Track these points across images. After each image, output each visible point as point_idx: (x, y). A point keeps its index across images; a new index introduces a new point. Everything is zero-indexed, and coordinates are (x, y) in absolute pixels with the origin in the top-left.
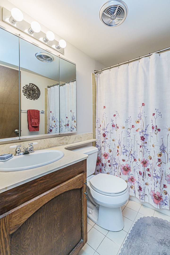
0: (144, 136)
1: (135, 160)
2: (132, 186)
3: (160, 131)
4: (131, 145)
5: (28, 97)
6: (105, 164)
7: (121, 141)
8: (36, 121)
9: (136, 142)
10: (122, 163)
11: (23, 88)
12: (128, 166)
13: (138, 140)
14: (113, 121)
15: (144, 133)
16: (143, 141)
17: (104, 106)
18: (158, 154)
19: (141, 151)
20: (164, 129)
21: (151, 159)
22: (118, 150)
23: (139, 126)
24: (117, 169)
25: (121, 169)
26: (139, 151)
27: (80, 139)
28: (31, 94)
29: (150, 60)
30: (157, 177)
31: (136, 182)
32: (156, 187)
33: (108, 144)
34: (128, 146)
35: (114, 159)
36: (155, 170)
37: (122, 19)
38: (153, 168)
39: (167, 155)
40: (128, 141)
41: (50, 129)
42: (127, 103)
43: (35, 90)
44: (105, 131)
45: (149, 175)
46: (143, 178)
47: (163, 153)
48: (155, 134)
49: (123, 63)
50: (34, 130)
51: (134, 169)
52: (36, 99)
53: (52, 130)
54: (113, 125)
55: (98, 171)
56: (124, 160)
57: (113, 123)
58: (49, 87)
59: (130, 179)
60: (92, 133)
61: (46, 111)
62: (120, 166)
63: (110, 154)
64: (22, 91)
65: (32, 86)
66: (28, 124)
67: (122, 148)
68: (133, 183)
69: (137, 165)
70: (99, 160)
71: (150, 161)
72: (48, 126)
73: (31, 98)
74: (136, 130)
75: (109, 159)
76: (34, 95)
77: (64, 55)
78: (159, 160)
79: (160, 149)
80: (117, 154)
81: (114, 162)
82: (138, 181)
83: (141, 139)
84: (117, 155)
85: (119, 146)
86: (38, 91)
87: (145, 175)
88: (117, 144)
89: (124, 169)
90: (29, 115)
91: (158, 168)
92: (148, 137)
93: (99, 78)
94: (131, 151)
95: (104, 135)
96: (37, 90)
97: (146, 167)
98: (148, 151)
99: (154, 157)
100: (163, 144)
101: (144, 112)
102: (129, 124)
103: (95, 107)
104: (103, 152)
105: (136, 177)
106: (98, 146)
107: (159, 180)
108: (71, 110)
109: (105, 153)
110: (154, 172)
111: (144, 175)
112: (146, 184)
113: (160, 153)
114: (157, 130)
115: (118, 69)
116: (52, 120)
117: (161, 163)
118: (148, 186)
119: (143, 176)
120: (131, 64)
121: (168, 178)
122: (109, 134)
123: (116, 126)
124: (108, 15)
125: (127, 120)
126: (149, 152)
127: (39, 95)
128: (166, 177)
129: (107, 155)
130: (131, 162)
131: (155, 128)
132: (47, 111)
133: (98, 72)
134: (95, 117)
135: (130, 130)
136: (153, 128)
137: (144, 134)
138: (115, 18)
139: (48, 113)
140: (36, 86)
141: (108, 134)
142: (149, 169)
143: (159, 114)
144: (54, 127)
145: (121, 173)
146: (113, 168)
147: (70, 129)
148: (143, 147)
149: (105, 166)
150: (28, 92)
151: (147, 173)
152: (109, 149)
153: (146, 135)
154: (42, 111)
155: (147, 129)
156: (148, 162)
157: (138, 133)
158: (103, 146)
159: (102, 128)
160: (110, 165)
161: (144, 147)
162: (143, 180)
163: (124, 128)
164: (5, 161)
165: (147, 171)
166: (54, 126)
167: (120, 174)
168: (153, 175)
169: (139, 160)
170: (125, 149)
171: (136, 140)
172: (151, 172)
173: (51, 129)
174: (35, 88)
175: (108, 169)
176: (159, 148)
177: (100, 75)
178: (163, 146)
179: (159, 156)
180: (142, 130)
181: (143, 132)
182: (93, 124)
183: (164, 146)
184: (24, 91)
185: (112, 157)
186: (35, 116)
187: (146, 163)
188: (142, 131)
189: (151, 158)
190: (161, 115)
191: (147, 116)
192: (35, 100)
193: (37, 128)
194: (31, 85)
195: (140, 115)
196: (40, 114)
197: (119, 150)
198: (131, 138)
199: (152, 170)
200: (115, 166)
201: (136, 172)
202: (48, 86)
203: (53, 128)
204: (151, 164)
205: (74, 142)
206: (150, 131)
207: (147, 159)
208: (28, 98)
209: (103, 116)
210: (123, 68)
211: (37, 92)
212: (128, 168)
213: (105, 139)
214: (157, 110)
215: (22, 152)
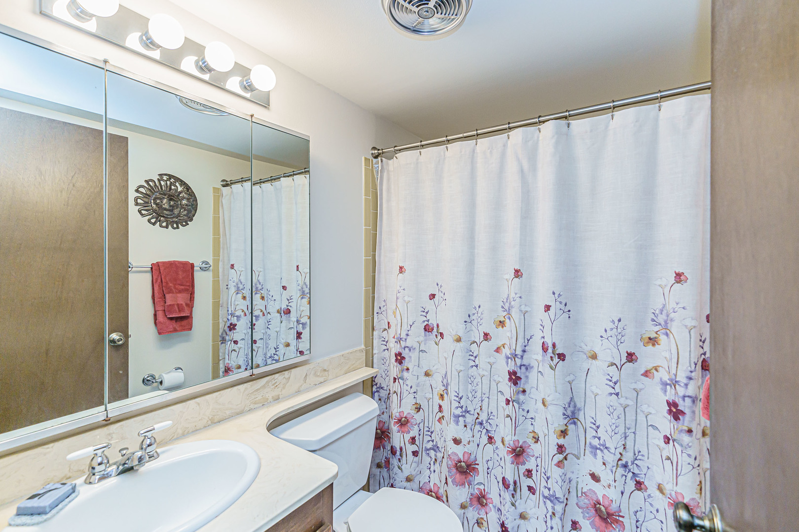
0: (519, 370)
1: (490, 439)
2: (482, 518)
3: (563, 360)
4: (479, 394)
5: (153, 221)
6: (401, 449)
7: (449, 381)
8: (181, 299)
9: (493, 384)
10: (452, 448)
11: (137, 191)
12: (469, 458)
13: (501, 380)
14: (427, 313)
15: (518, 361)
16: (515, 385)
17: (401, 265)
18: (557, 429)
19: (508, 416)
20: (577, 353)
21: (536, 442)
22: (440, 407)
23: (504, 336)
24: (437, 464)
25: (449, 466)
26: (501, 415)
27: (322, 376)
28: (165, 209)
29: (540, 138)
30: (553, 498)
31: (492, 508)
32: (549, 529)
33: (411, 387)
34: (470, 395)
35: (429, 433)
36: (548, 478)
37: (454, 19)
38: (543, 470)
39: (584, 433)
40: (470, 379)
41: (230, 322)
42: (471, 263)
43: (179, 195)
44: (403, 346)
45: (530, 488)
46: (513, 497)
47: (573, 426)
48: (551, 368)
49: (461, 135)
50: (175, 330)
51: (488, 469)
52: (184, 226)
53: (236, 325)
54: (427, 328)
55: (379, 466)
56: (457, 442)
57: (428, 321)
58: (226, 184)
59: (476, 499)
60: (361, 351)
61: (216, 262)
62: (445, 457)
63: (418, 417)
64: (131, 202)
65: (168, 182)
66: (155, 311)
67: (453, 401)
68: (483, 511)
69: (498, 455)
70: (383, 432)
71: (533, 446)
72: (222, 312)
73: (164, 224)
74: (495, 348)
75: (414, 432)
76: (176, 212)
77: (268, 109)
78: (561, 448)
79: (564, 414)
80: (437, 418)
81: (429, 441)
82: (498, 505)
83: (510, 379)
84: (439, 420)
85: (445, 395)
86: (188, 199)
87: (518, 490)
88: (440, 388)
89: (457, 469)
90: (156, 281)
91: (556, 473)
92: (529, 373)
93: (385, 174)
94: (478, 410)
95: (400, 359)
96: (185, 196)
97: (523, 463)
98: (530, 415)
99: (547, 437)
100: (572, 399)
101: (520, 297)
102: (474, 328)
103: (373, 265)
104: (395, 412)
105: (494, 492)
106: (382, 388)
107: (559, 508)
108: (298, 266)
109: (402, 414)
110: (544, 483)
111: (515, 490)
112: (522, 516)
113: (563, 428)
114: (557, 356)
115: (444, 152)
116: (237, 293)
117: (565, 458)
118: (526, 522)
119: (513, 492)
120: (483, 142)
121: (586, 501)
122: (414, 355)
123: (435, 330)
124: (410, 6)
125: (469, 316)
126: (532, 418)
127: (193, 212)
128: (579, 498)
129: (408, 422)
130: (478, 445)
131: (550, 350)
132: (221, 264)
133: (383, 153)
134: (374, 297)
135: (479, 346)
136: (545, 349)
137: (518, 364)
138: (431, 15)
139: (224, 268)
140: (182, 183)
141: (411, 354)
142: (532, 470)
143: (562, 306)
144: (242, 314)
145: (449, 480)
146: (426, 459)
147: (295, 323)
148: (514, 403)
149: (401, 455)
150: (155, 203)
151: (526, 482)
152: (414, 401)
153: (523, 368)
154: (203, 262)
155: (526, 348)
156: (529, 450)
157: (501, 358)
158: (395, 392)
159: (392, 332)
160: (415, 454)
161: (518, 403)
162: (513, 505)
163: (459, 340)
164: (46, 520)
165: (524, 476)
166: (243, 311)
167: (446, 483)
168: (541, 492)
169: (503, 442)
170: (462, 407)
171: (496, 377)
172: (537, 480)
173: (234, 320)
174: (180, 189)
175: (408, 466)
176: (562, 411)
177: (390, 162)
178: (572, 403)
179: (560, 436)
180: (514, 352)
181: (516, 359)
182: (366, 321)
183: (575, 403)
184: (139, 201)
185: (421, 425)
186: (178, 282)
187: (522, 453)
188: (512, 354)
189: (538, 440)
190: (569, 311)
191: (528, 309)
192: (178, 228)
193: (184, 323)
194: (163, 180)
195: (507, 305)
196: (195, 273)
197: (445, 404)
198: (482, 373)
199: (539, 473)
200: (432, 453)
201: (493, 477)
202: (223, 181)
203: (238, 317)
204: (536, 455)
205: (301, 389)
206: (535, 355)
207: (525, 442)
208: (154, 224)
209: (397, 298)
210: (461, 152)
211: (184, 202)
212: (468, 466)
213: (403, 371)
214: (556, 295)
215: (115, 464)
